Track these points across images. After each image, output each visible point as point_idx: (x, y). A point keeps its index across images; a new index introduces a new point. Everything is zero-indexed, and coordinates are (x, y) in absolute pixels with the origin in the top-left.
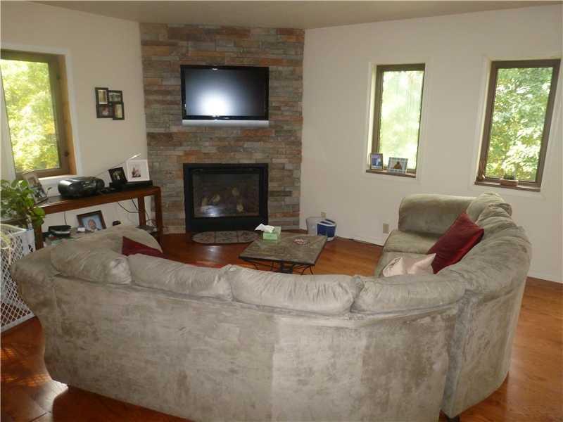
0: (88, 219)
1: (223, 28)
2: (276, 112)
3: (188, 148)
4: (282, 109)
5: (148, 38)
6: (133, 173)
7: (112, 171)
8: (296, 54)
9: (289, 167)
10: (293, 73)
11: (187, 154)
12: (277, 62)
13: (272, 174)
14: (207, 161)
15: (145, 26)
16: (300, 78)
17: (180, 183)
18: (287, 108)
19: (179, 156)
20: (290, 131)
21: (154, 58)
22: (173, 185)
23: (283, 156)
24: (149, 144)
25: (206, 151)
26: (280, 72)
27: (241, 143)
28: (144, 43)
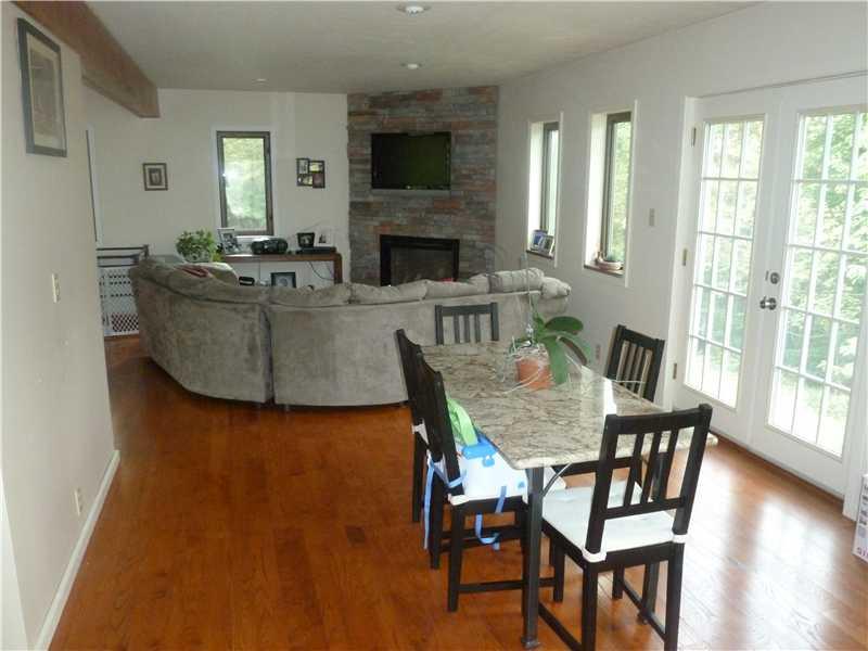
0: (281, 277)
1: (416, 93)
2: (467, 181)
3: (383, 219)
4: (474, 177)
5: (353, 109)
6: (321, 239)
7: (300, 236)
8: (488, 114)
9: (480, 245)
10: (484, 136)
11: (383, 224)
12: (467, 125)
13: (464, 252)
14: (400, 234)
15: (351, 97)
16: (493, 141)
17: (377, 255)
18: (479, 176)
19: (375, 227)
20: (482, 203)
21: (356, 128)
22: (369, 257)
23: (474, 232)
24: (350, 213)
25: (398, 222)
26: (471, 136)
27: (430, 216)
28: (350, 114)
